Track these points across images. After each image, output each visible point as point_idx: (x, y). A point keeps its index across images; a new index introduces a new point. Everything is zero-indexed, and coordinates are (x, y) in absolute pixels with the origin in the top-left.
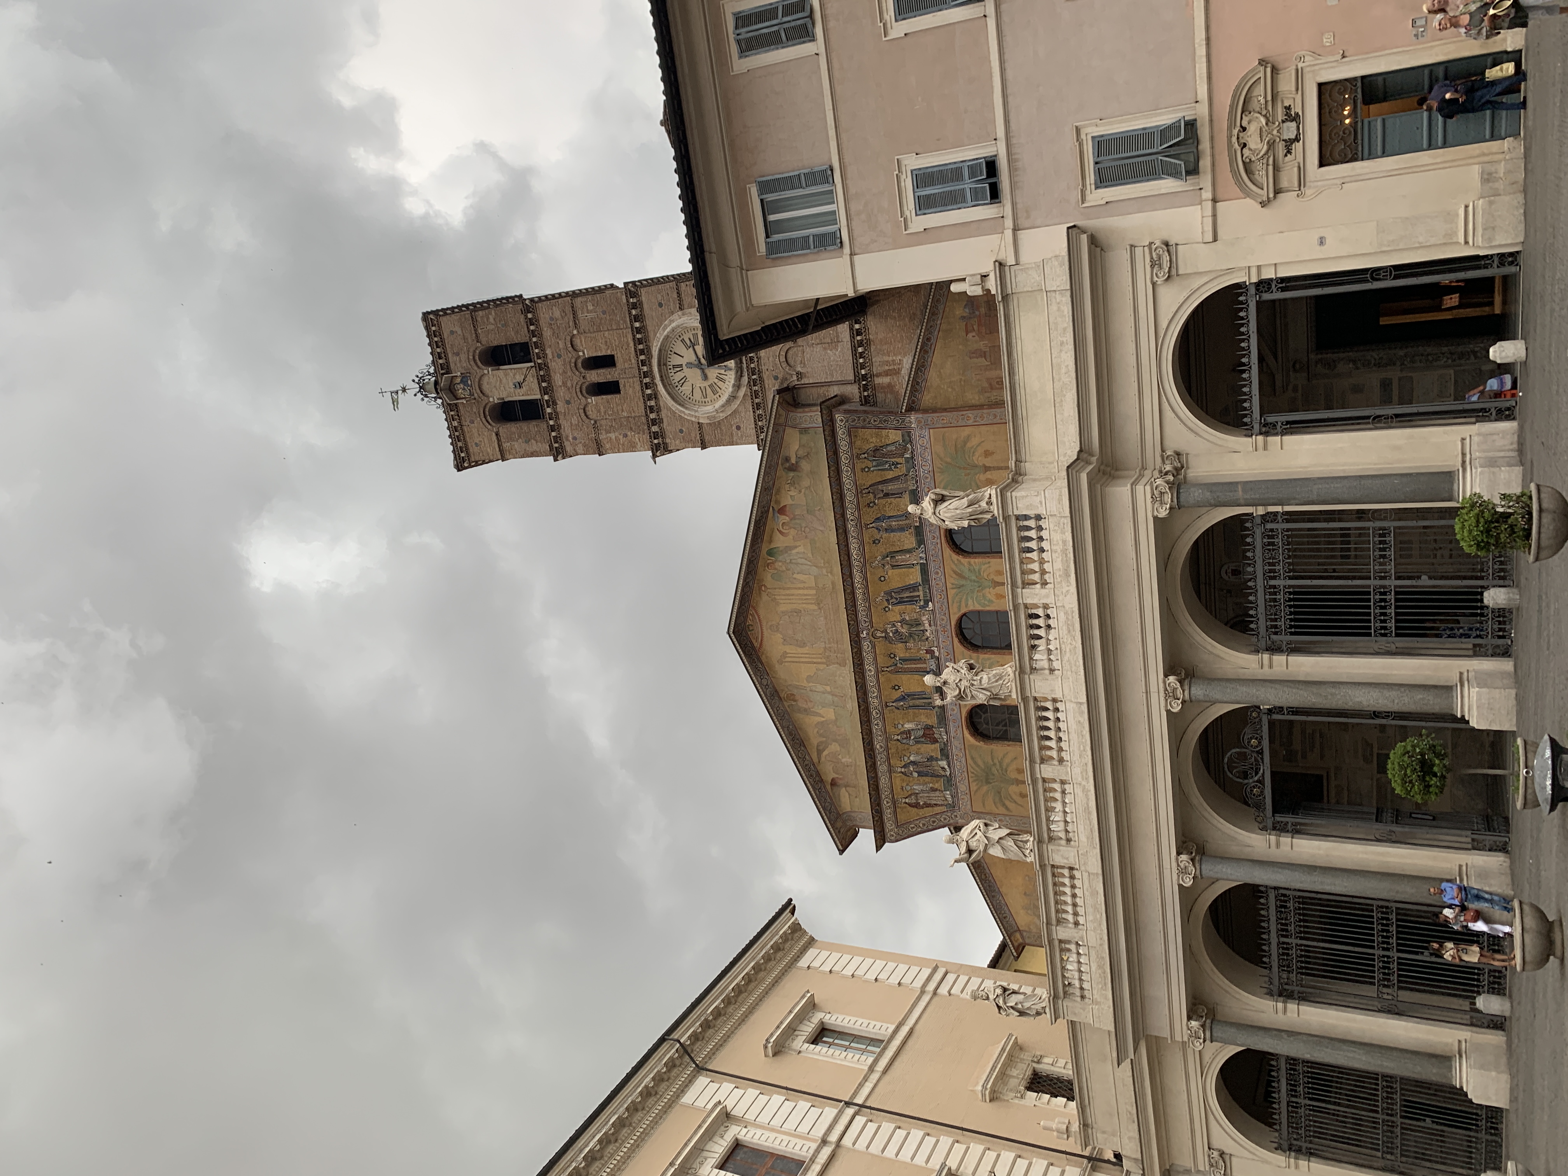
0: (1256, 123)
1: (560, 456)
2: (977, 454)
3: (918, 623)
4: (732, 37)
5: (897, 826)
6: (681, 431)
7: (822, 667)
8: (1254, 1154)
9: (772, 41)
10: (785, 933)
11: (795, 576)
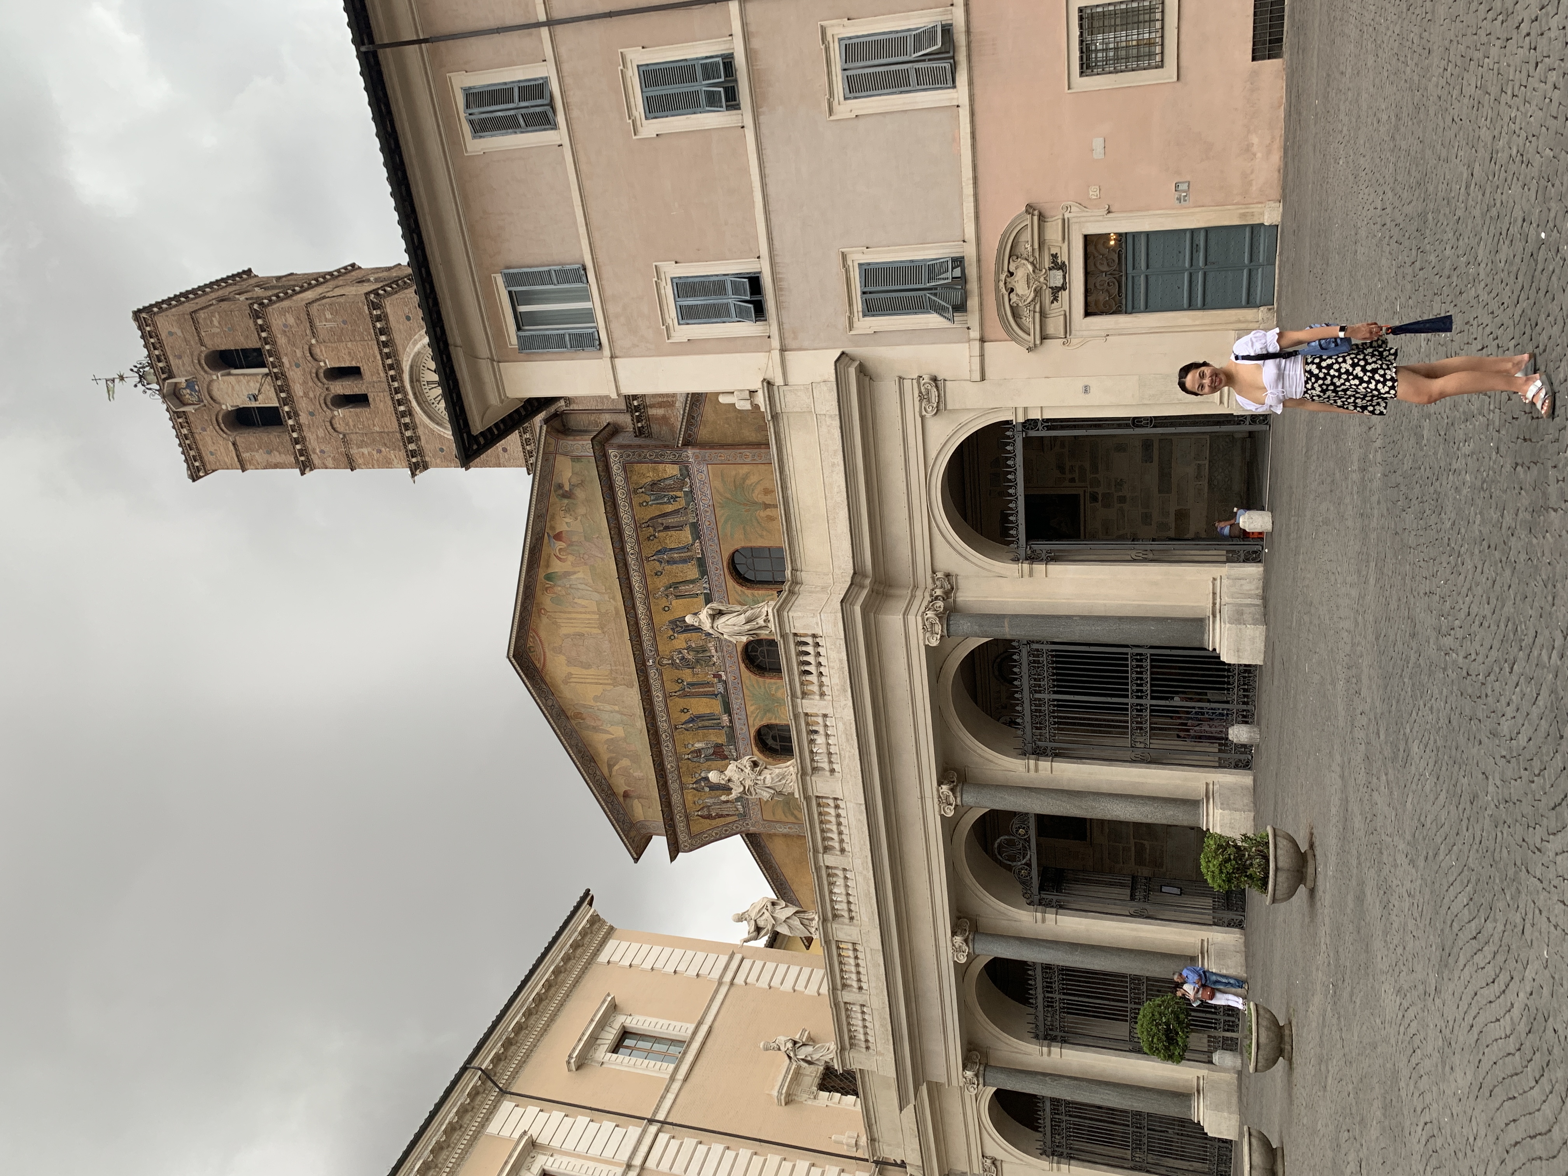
0: (1023, 270)
1: (308, 469)
2: (756, 492)
3: (704, 650)
4: (463, 115)
5: (691, 837)
6: (442, 450)
7: (608, 688)
8: (1021, 1160)
9: (508, 125)
10: (584, 927)
11: (576, 600)
